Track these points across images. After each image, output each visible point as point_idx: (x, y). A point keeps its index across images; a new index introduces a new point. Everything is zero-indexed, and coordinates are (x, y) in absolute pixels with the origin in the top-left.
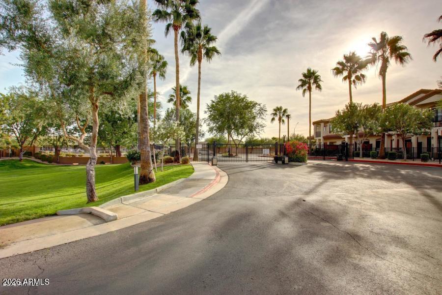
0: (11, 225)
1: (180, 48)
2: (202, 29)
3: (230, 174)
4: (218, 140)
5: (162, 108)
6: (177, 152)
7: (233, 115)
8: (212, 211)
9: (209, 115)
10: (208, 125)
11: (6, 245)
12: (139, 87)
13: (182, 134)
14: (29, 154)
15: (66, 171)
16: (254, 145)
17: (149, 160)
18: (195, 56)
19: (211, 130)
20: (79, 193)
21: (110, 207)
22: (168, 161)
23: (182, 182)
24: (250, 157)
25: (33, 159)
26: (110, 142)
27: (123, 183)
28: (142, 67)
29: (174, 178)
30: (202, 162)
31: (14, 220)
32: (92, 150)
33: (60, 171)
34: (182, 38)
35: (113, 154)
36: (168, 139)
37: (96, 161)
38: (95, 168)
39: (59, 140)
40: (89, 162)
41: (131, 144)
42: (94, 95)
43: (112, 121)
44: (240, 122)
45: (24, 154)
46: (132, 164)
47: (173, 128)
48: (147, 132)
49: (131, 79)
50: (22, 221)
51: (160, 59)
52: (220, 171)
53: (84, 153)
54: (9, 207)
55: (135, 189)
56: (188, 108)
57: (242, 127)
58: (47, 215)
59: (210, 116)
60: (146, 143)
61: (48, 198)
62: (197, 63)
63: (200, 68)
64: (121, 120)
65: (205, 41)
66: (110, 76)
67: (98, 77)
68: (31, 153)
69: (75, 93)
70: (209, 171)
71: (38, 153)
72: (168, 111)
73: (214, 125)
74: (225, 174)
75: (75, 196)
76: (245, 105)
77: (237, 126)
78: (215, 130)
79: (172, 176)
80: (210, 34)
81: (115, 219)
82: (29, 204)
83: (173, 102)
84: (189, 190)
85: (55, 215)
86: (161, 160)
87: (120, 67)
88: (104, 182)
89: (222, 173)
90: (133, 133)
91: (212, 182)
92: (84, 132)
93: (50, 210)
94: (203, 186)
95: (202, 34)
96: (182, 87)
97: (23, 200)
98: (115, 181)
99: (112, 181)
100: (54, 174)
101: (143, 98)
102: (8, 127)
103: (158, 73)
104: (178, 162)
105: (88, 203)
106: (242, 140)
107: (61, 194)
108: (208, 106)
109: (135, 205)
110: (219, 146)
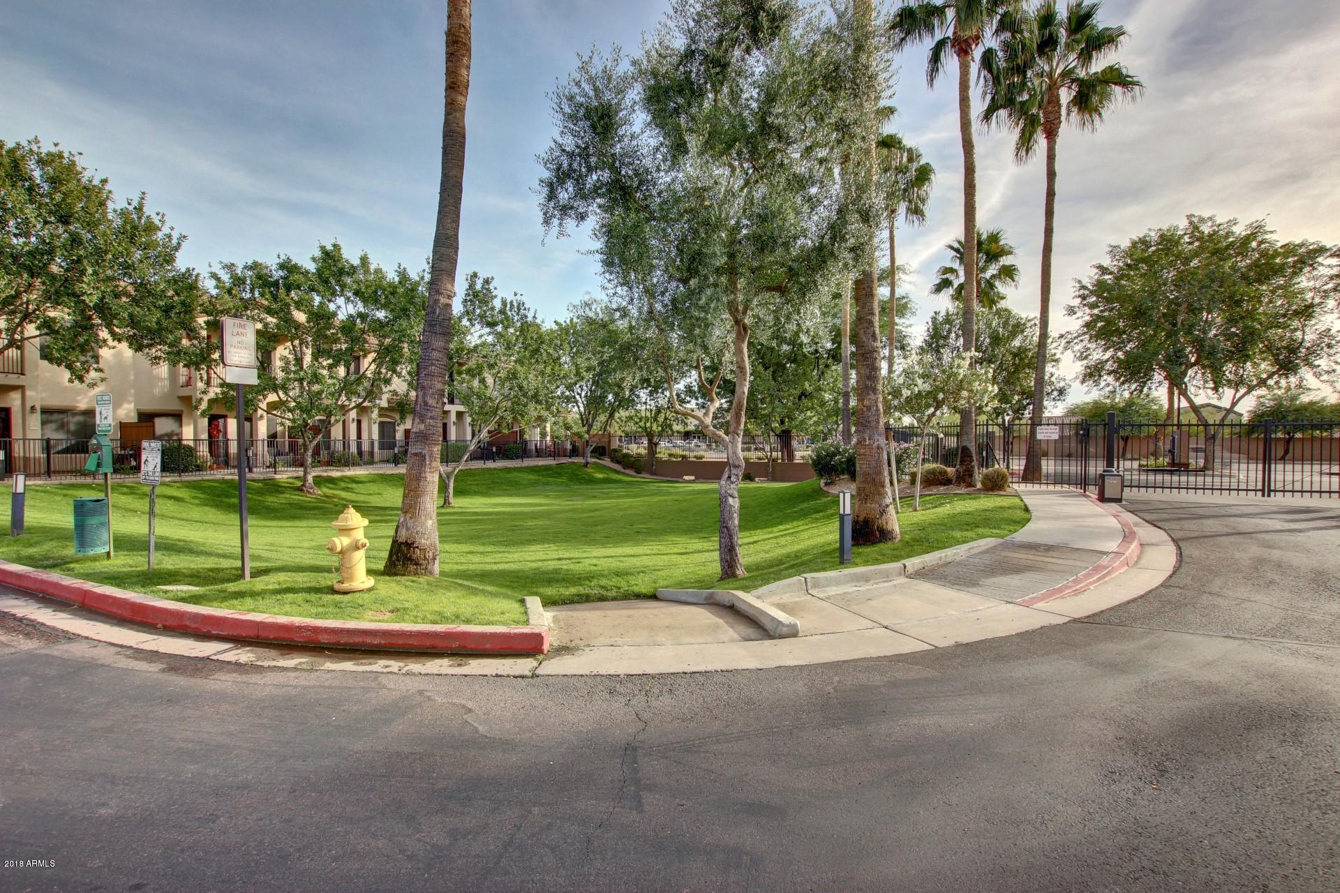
0: (578, 606)
1: (978, 105)
2: (1059, 17)
3: (1183, 539)
4: (1122, 411)
5: (914, 314)
6: (965, 450)
7: (1193, 311)
8: (1116, 667)
9: (1088, 318)
10: (1083, 357)
11: (577, 649)
12: (856, 259)
13: (987, 389)
14: (600, 451)
15: (670, 494)
16: (1302, 428)
17: (880, 473)
18: (1032, 122)
19: (1093, 373)
20: (699, 552)
21: (776, 599)
22: (933, 480)
23: (986, 552)
24: (1283, 473)
25: (607, 462)
26: (766, 420)
27: (805, 535)
28: (864, 196)
29: (958, 534)
30: (1058, 488)
31: (581, 595)
32: (733, 442)
33: (658, 493)
34: (984, 73)
35: (774, 454)
36: (937, 409)
37: (741, 474)
38: (739, 491)
39: (655, 420)
40: (726, 475)
41: (821, 428)
42: (740, 297)
43: (774, 364)
44: (1229, 337)
45: (592, 452)
46: (826, 484)
47: (956, 375)
48: (874, 390)
49: (833, 239)
50: (593, 601)
51: (910, 160)
52: (1136, 525)
53: (705, 451)
54: (572, 567)
55: (840, 557)
56: (1002, 304)
57: (1241, 353)
58: (639, 596)
59: (1087, 325)
60: (873, 424)
61: (639, 556)
62: (1041, 142)
63: (1051, 157)
64: (794, 361)
65: (1072, 57)
66: (780, 241)
67: (750, 249)
68: (603, 448)
69: (700, 299)
70: (1090, 522)
71: (615, 451)
72: (934, 319)
73: (1109, 354)
74: (1160, 535)
75: (691, 556)
76: (1256, 264)
77: (1212, 353)
78: (1109, 373)
79: (952, 528)
80: (1092, 28)
81: (793, 633)
82: (604, 564)
83: (951, 291)
84: (1013, 580)
85: (654, 597)
86: (914, 475)
87: (806, 208)
88: (755, 528)
89: (1146, 532)
90: (827, 396)
91: (1105, 560)
92: (715, 396)
93: (642, 585)
94: (1071, 573)
95: (1063, 34)
96: (984, 237)
97: (596, 555)
98: (781, 527)
99: (775, 529)
100: (646, 499)
101: (863, 290)
102: (567, 393)
103: (902, 208)
104: (970, 485)
105: (721, 579)
106: (1237, 409)
107: (663, 549)
108: (1084, 287)
109: (843, 602)
110: (1126, 432)
